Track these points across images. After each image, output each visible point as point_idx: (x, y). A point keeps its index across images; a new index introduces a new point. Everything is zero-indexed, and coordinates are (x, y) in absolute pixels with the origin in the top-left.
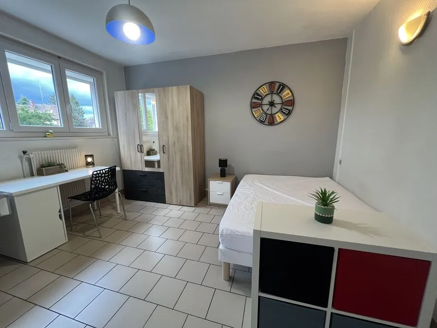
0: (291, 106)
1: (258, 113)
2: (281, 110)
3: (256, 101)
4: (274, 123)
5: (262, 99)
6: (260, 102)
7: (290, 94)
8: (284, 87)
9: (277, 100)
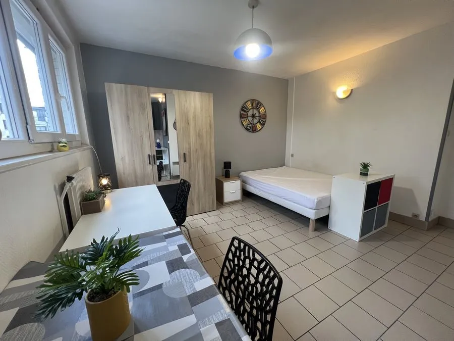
0: (265, 119)
1: (245, 122)
2: (259, 122)
4: (255, 130)
5: (248, 112)
6: (245, 113)
7: (264, 110)
8: (261, 104)
9: (257, 115)
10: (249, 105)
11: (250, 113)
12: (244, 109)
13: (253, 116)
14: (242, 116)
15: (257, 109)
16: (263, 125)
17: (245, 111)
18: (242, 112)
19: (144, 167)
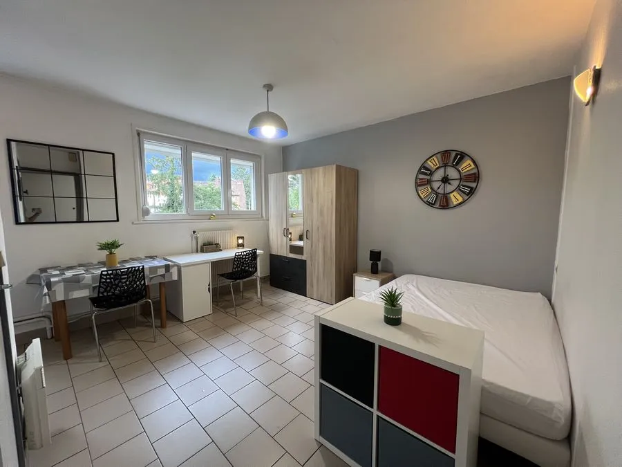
0: (475, 182)
1: (425, 191)
2: (458, 189)
3: (424, 176)
4: (447, 205)
5: (431, 174)
6: (428, 177)
7: (473, 166)
8: (464, 155)
9: (454, 176)
10: (434, 162)
11: (437, 176)
12: (424, 169)
13: (445, 180)
14: (418, 184)
15: (453, 165)
17: (425, 174)
18: (421, 176)
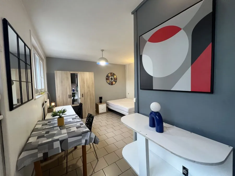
0: (116, 80)
1: (108, 81)
4: (112, 84)
7: (116, 77)
8: (114, 74)
9: (113, 78)
10: (110, 75)
11: (110, 78)
12: (107, 76)
13: (112, 79)
14: (107, 79)
15: (113, 76)
16: (116, 82)
17: (108, 77)
18: (107, 78)
19: (67, 99)
